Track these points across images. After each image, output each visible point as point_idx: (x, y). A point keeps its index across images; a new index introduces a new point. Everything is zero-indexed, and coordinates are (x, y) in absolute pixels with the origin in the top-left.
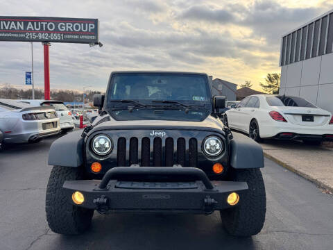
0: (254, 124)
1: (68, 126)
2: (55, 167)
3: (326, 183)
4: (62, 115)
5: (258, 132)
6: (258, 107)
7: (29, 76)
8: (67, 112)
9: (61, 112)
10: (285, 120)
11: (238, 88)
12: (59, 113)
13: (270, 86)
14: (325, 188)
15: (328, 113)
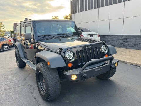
15: (97, 33)
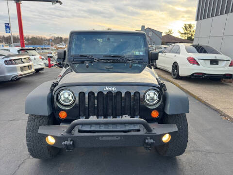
0: (175, 66)
1: (40, 67)
2: (31, 115)
3: (226, 112)
4: (35, 59)
5: (178, 71)
6: (179, 53)
7: (7, 26)
8: (38, 57)
9: (34, 57)
10: (198, 64)
11: (163, 35)
12: (32, 58)
13: (185, 34)
14: (225, 115)
15: (228, 58)
